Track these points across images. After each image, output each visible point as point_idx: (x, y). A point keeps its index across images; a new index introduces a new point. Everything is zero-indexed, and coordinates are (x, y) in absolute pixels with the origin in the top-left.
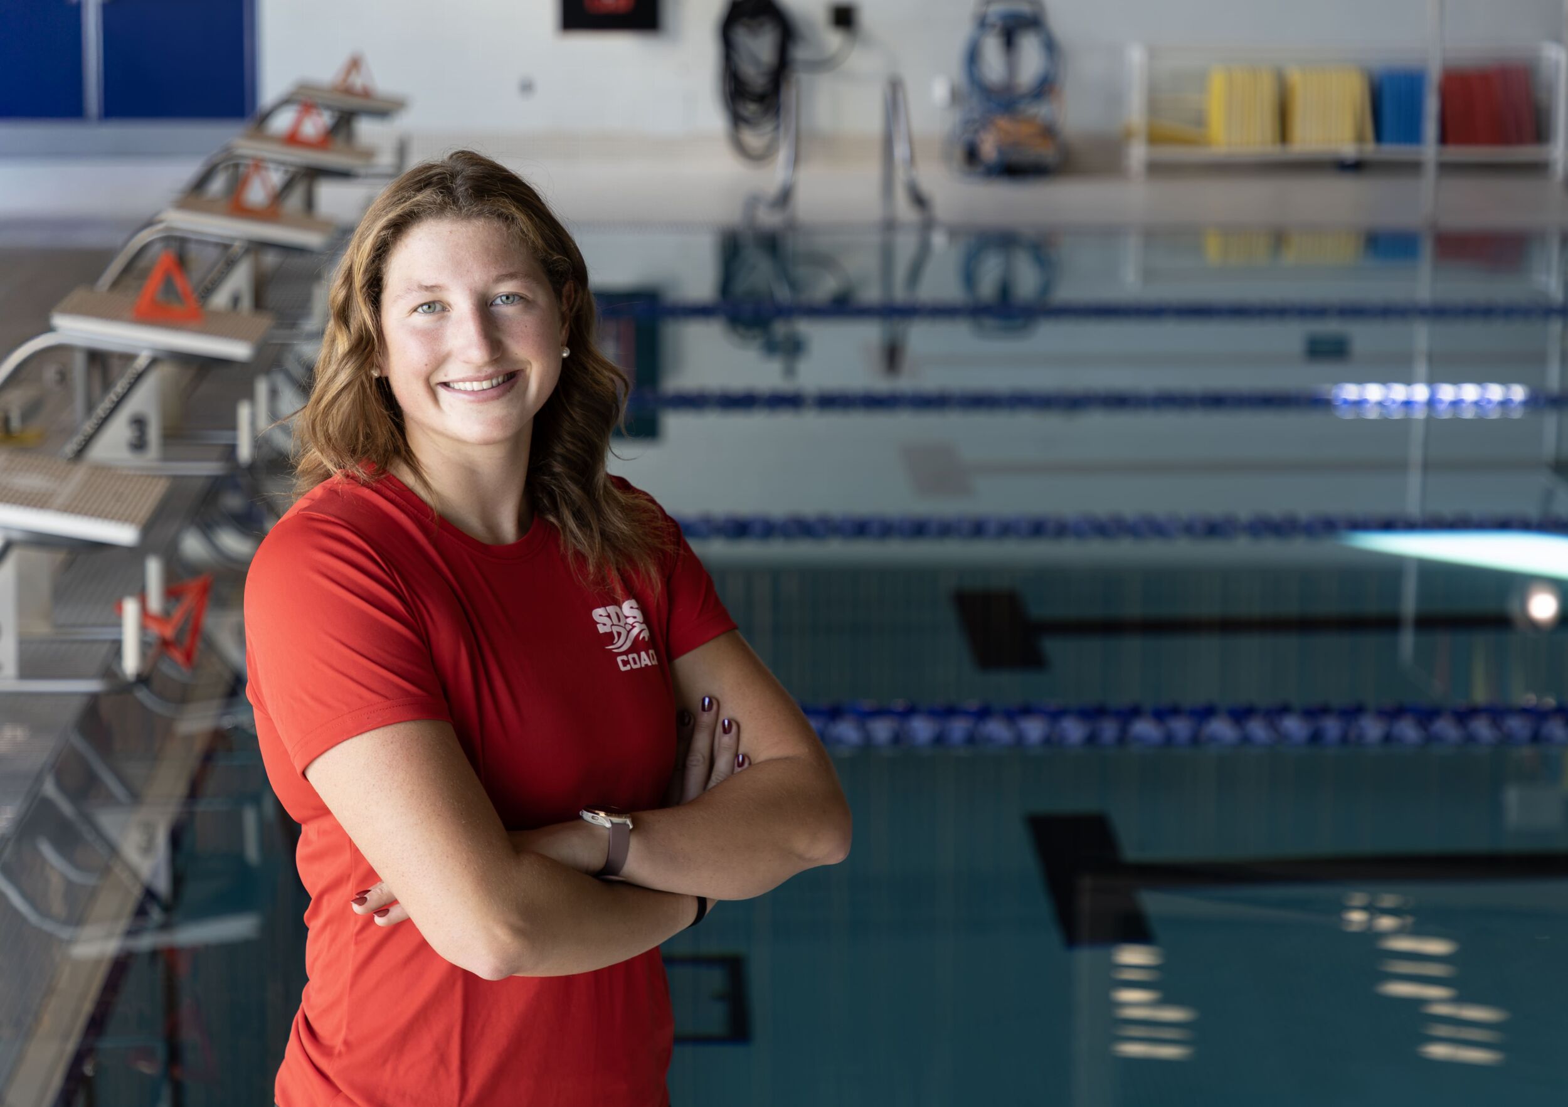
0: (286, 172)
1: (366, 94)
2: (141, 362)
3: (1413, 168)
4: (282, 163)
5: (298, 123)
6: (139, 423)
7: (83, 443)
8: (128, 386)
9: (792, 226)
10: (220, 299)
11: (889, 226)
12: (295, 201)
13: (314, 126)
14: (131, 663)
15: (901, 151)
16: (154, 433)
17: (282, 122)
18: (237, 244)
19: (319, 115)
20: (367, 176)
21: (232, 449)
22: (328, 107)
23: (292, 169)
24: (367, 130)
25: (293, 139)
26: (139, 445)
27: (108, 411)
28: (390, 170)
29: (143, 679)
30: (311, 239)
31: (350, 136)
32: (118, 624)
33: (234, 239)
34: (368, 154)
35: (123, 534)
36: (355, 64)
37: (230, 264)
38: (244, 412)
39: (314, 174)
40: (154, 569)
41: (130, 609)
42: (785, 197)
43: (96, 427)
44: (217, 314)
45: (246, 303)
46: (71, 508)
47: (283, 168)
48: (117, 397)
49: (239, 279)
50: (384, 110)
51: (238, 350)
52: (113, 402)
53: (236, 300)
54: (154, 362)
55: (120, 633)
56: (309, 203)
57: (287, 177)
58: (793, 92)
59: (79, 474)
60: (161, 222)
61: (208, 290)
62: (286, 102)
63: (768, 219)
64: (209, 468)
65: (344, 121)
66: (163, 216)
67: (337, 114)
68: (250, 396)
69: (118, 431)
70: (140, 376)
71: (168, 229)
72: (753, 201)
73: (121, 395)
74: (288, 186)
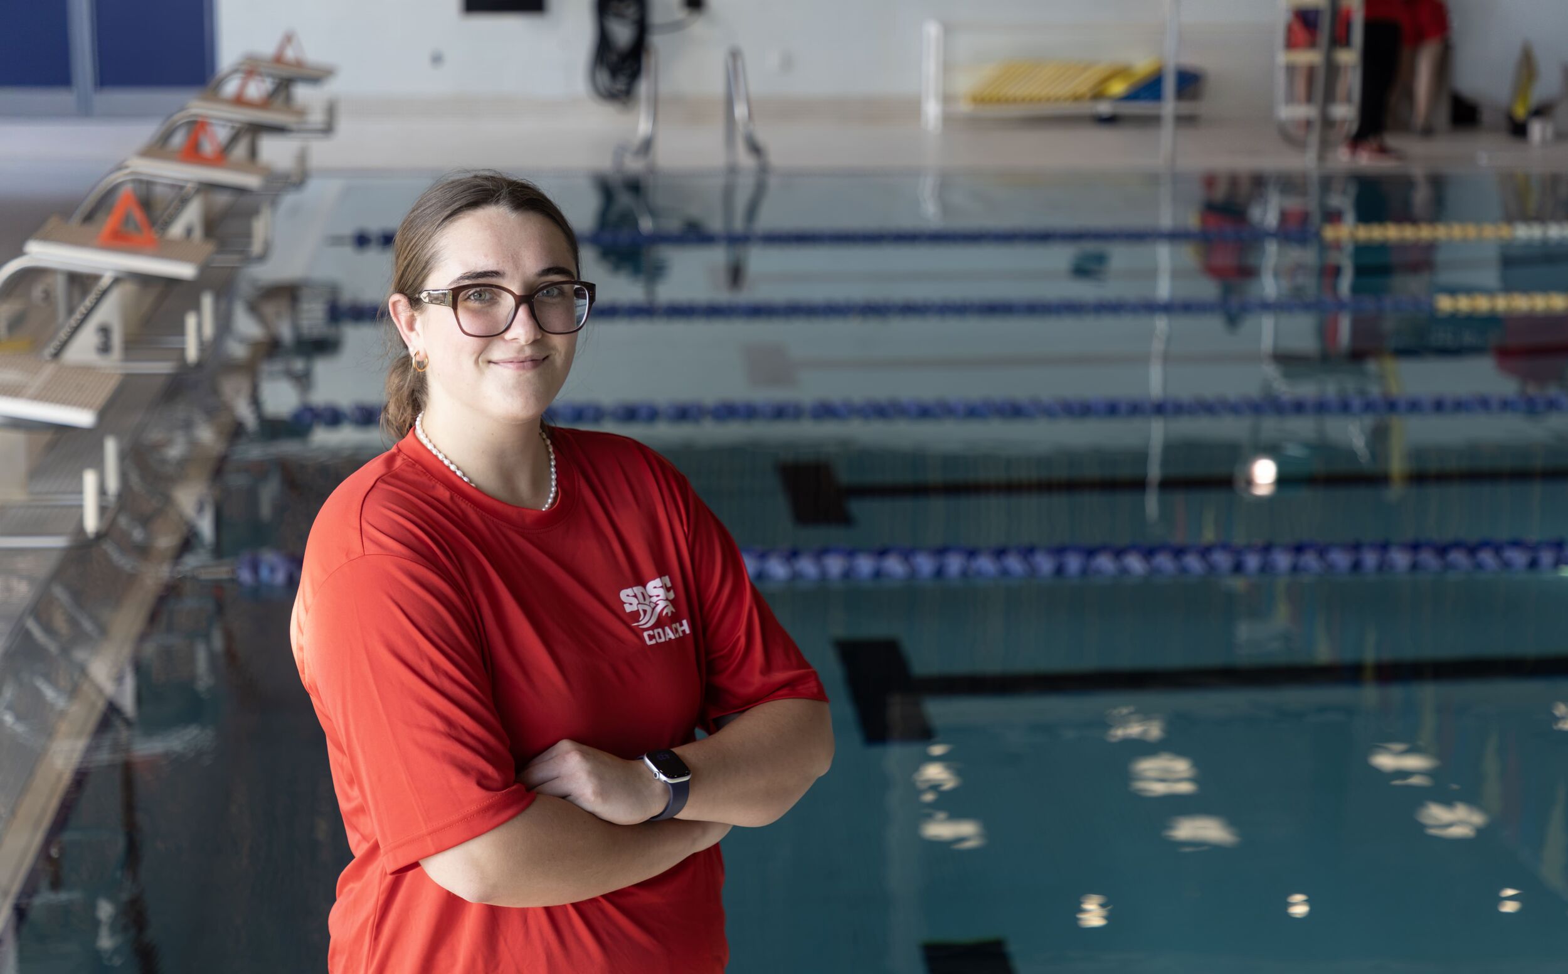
0: (233, 127)
1: (299, 64)
2: (106, 281)
3: (1153, 121)
4: (230, 121)
5: (243, 86)
6: (105, 331)
7: (59, 348)
8: (95, 301)
9: (652, 170)
10: (176, 230)
11: (732, 170)
12: (240, 150)
13: (256, 89)
14: (91, 522)
15: (740, 111)
16: (117, 339)
17: (231, 88)
18: (189, 185)
19: (263, 81)
20: (299, 131)
21: (182, 351)
22: (270, 75)
23: (237, 125)
24: (302, 93)
25: (239, 101)
26: (105, 348)
27: (79, 322)
28: (321, 126)
29: (100, 536)
30: (251, 181)
31: (288, 99)
32: (80, 492)
33: (187, 181)
34: (301, 113)
35: (82, 418)
36: (288, 39)
37: (184, 201)
38: (191, 321)
39: (257, 129)
40: (111, 448)
41: (90, 480)
42: (647, 146)
43: (70, 334)
44: (172, 243)
45: (198, 233)
46: (42, 397)
47: (230, 124)
48: (86, 309)
49: (192, 214)
50: (316, 76)
51: (185, 271)
52: (83, 314)
53: (189, 231)
54: (117, 281)
55: (82, 500)
56: (253, 153)
57: (233, 132)
58: (652, 61)
59: (49, 370)
60: (127, 167)
61: (166, 223)
62: (235, 71)
63: (634, 165)
64: (163, 367)
65: (284, 85)
66: (128, 163)
67: (277, 81)
68: (197, 307)
69: (88, 338)
70: (104, 293)
71: (132, 173)
72: (620, 151)
73: (89, 309)
74: (234, 139)
